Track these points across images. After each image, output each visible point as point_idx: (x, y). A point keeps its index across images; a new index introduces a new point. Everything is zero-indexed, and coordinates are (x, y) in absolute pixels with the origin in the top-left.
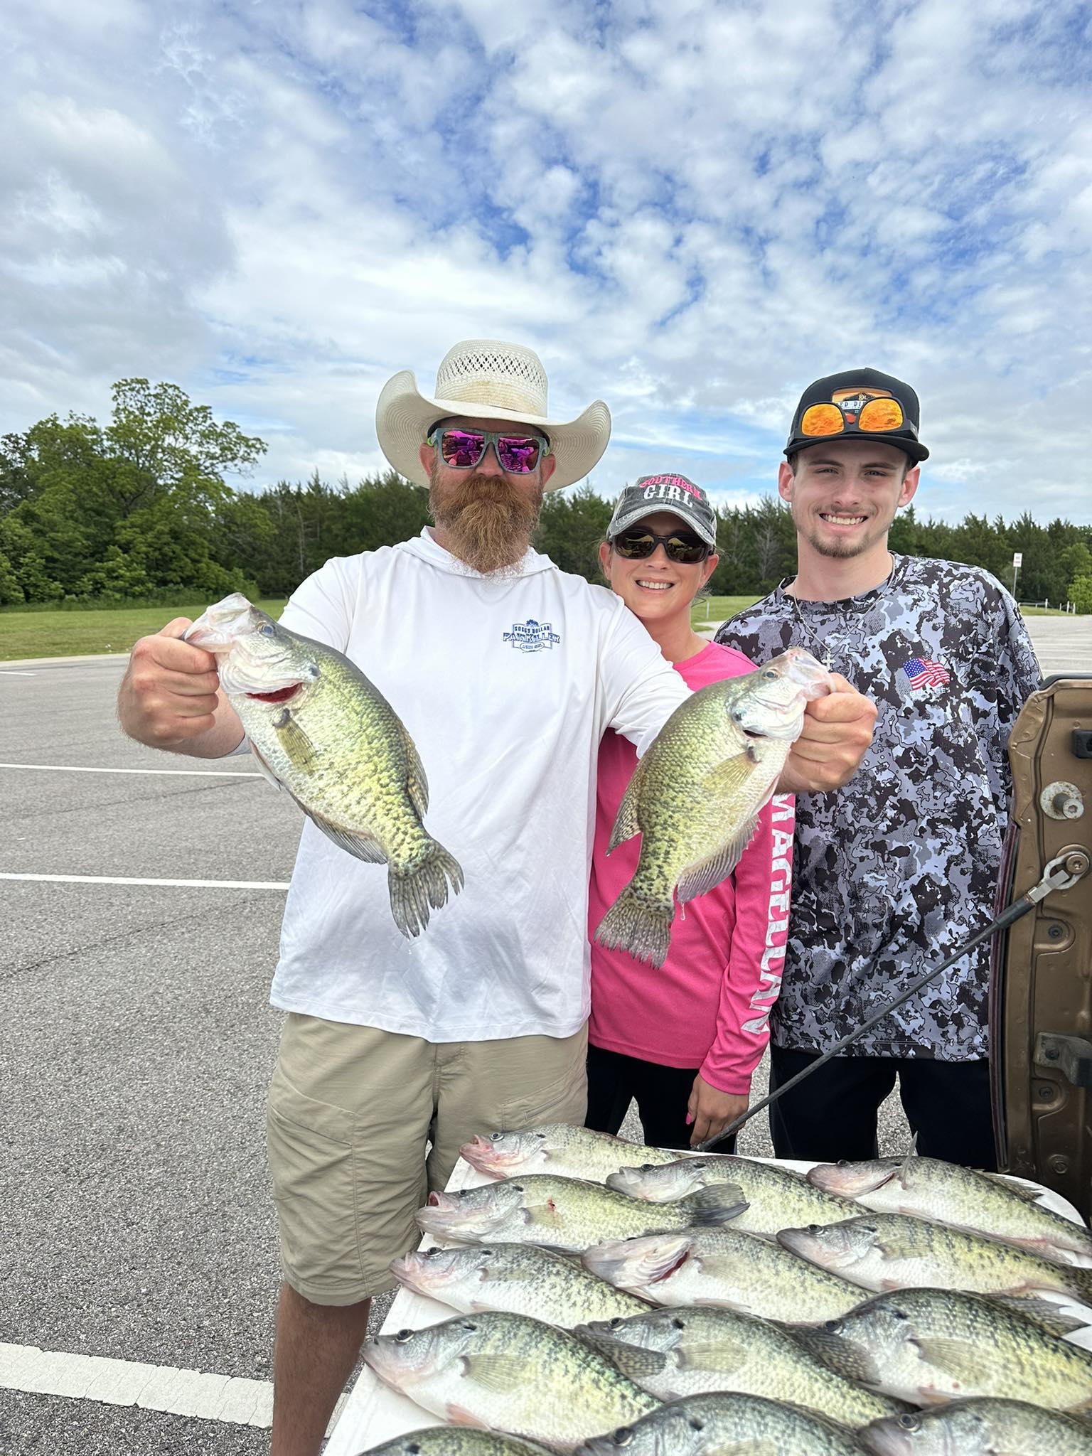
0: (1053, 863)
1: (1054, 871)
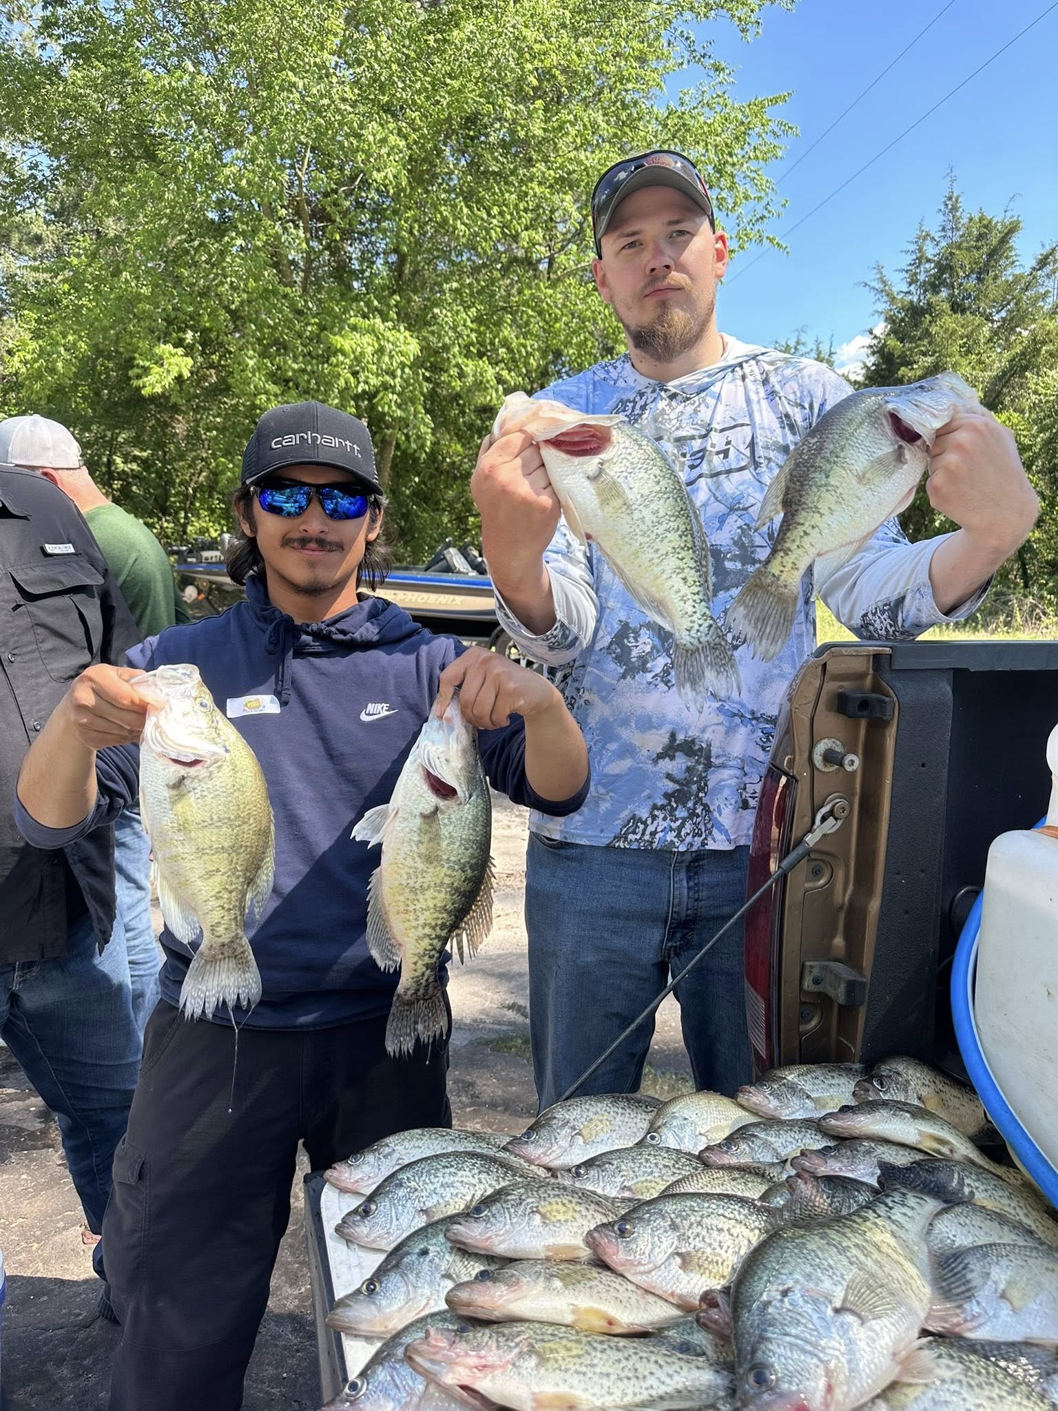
0: (824, 810)
1: (824, 819)
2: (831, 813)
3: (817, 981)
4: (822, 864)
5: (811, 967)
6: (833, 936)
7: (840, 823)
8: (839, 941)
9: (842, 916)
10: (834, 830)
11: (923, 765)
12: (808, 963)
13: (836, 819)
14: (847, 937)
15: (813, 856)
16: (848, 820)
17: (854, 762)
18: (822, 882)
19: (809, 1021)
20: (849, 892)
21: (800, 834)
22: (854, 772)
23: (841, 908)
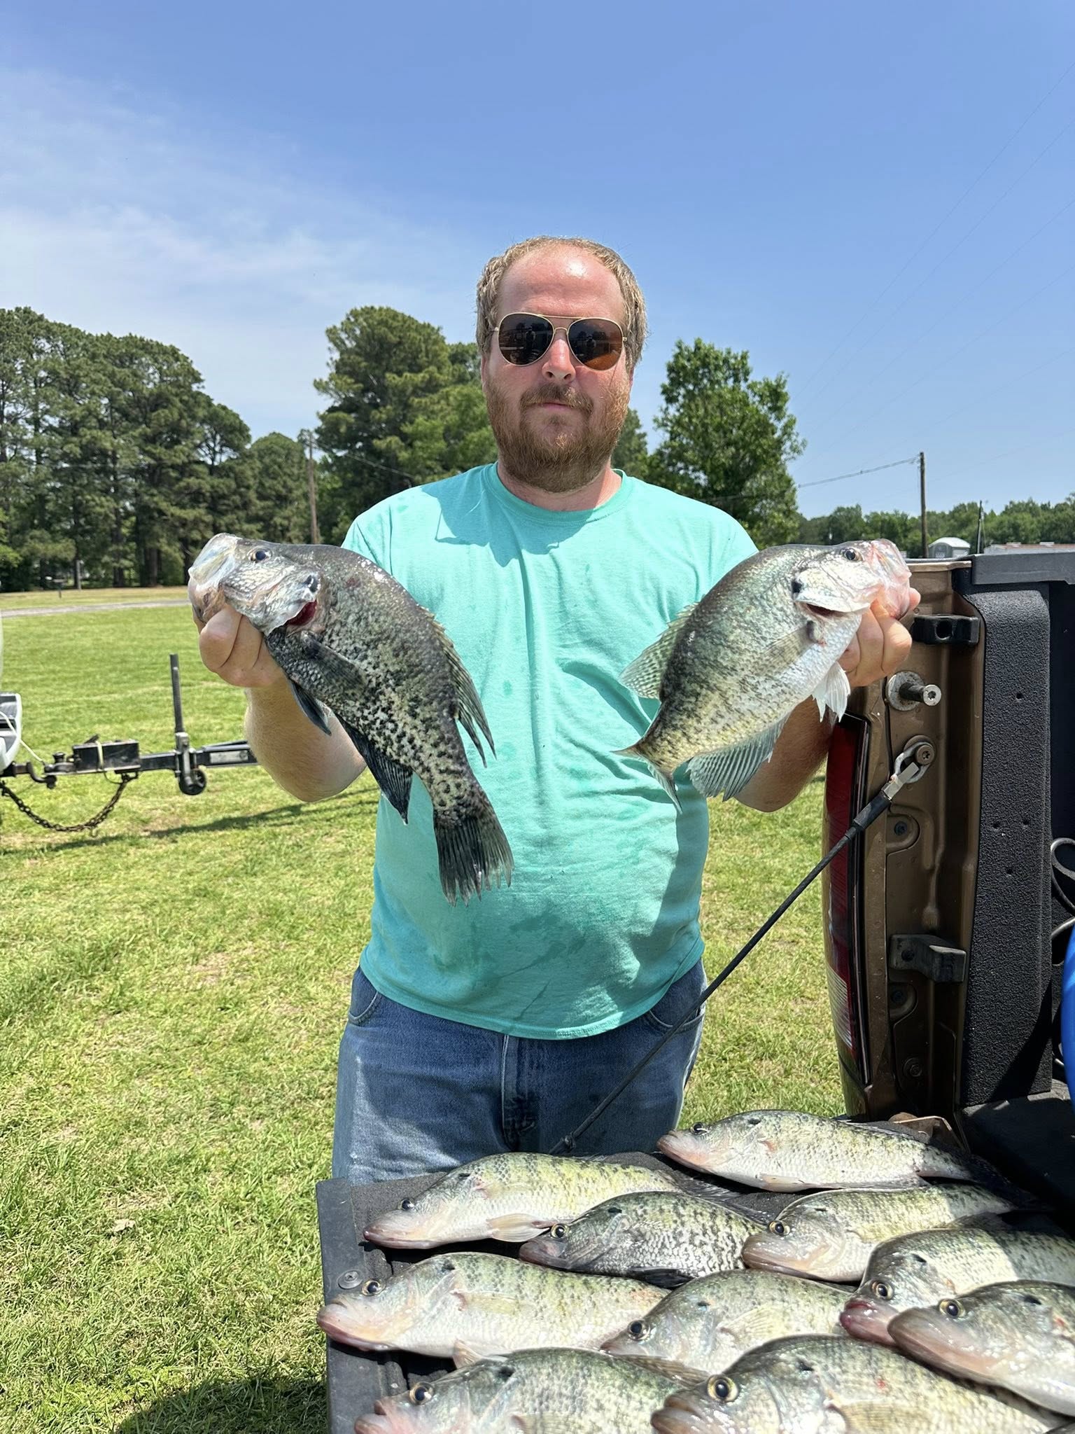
2: (913, 758)
3: (906, 957)
4: (905, 820)
5: (900, 940)
6: (924, 903)
7: (923, 770)
8: (931, 911)
9: (933, 881)
10: (916, 779)
11: (1019, 696)
12: (895, 937)
13: (919, 765)
14: (940, 905)
15: (894, 810)
16: (934, 764)
17: (933, 695)
18: (907, 842)
19: (901, 1005)
20: (940, 851)
21: (876, 785)
22: (937, 706)
23: (932, 870)
